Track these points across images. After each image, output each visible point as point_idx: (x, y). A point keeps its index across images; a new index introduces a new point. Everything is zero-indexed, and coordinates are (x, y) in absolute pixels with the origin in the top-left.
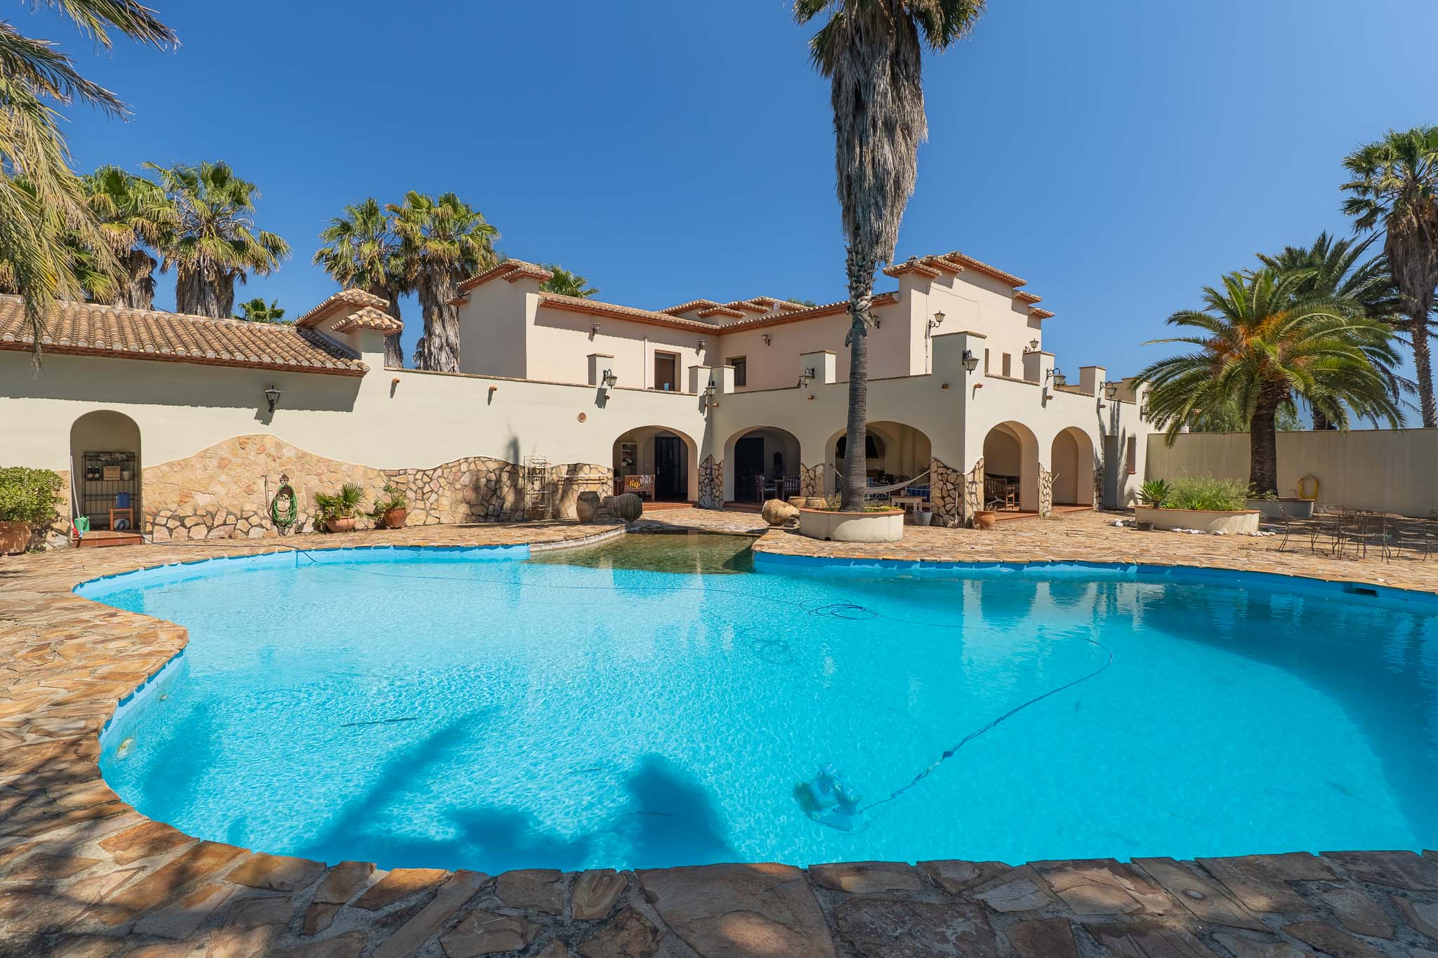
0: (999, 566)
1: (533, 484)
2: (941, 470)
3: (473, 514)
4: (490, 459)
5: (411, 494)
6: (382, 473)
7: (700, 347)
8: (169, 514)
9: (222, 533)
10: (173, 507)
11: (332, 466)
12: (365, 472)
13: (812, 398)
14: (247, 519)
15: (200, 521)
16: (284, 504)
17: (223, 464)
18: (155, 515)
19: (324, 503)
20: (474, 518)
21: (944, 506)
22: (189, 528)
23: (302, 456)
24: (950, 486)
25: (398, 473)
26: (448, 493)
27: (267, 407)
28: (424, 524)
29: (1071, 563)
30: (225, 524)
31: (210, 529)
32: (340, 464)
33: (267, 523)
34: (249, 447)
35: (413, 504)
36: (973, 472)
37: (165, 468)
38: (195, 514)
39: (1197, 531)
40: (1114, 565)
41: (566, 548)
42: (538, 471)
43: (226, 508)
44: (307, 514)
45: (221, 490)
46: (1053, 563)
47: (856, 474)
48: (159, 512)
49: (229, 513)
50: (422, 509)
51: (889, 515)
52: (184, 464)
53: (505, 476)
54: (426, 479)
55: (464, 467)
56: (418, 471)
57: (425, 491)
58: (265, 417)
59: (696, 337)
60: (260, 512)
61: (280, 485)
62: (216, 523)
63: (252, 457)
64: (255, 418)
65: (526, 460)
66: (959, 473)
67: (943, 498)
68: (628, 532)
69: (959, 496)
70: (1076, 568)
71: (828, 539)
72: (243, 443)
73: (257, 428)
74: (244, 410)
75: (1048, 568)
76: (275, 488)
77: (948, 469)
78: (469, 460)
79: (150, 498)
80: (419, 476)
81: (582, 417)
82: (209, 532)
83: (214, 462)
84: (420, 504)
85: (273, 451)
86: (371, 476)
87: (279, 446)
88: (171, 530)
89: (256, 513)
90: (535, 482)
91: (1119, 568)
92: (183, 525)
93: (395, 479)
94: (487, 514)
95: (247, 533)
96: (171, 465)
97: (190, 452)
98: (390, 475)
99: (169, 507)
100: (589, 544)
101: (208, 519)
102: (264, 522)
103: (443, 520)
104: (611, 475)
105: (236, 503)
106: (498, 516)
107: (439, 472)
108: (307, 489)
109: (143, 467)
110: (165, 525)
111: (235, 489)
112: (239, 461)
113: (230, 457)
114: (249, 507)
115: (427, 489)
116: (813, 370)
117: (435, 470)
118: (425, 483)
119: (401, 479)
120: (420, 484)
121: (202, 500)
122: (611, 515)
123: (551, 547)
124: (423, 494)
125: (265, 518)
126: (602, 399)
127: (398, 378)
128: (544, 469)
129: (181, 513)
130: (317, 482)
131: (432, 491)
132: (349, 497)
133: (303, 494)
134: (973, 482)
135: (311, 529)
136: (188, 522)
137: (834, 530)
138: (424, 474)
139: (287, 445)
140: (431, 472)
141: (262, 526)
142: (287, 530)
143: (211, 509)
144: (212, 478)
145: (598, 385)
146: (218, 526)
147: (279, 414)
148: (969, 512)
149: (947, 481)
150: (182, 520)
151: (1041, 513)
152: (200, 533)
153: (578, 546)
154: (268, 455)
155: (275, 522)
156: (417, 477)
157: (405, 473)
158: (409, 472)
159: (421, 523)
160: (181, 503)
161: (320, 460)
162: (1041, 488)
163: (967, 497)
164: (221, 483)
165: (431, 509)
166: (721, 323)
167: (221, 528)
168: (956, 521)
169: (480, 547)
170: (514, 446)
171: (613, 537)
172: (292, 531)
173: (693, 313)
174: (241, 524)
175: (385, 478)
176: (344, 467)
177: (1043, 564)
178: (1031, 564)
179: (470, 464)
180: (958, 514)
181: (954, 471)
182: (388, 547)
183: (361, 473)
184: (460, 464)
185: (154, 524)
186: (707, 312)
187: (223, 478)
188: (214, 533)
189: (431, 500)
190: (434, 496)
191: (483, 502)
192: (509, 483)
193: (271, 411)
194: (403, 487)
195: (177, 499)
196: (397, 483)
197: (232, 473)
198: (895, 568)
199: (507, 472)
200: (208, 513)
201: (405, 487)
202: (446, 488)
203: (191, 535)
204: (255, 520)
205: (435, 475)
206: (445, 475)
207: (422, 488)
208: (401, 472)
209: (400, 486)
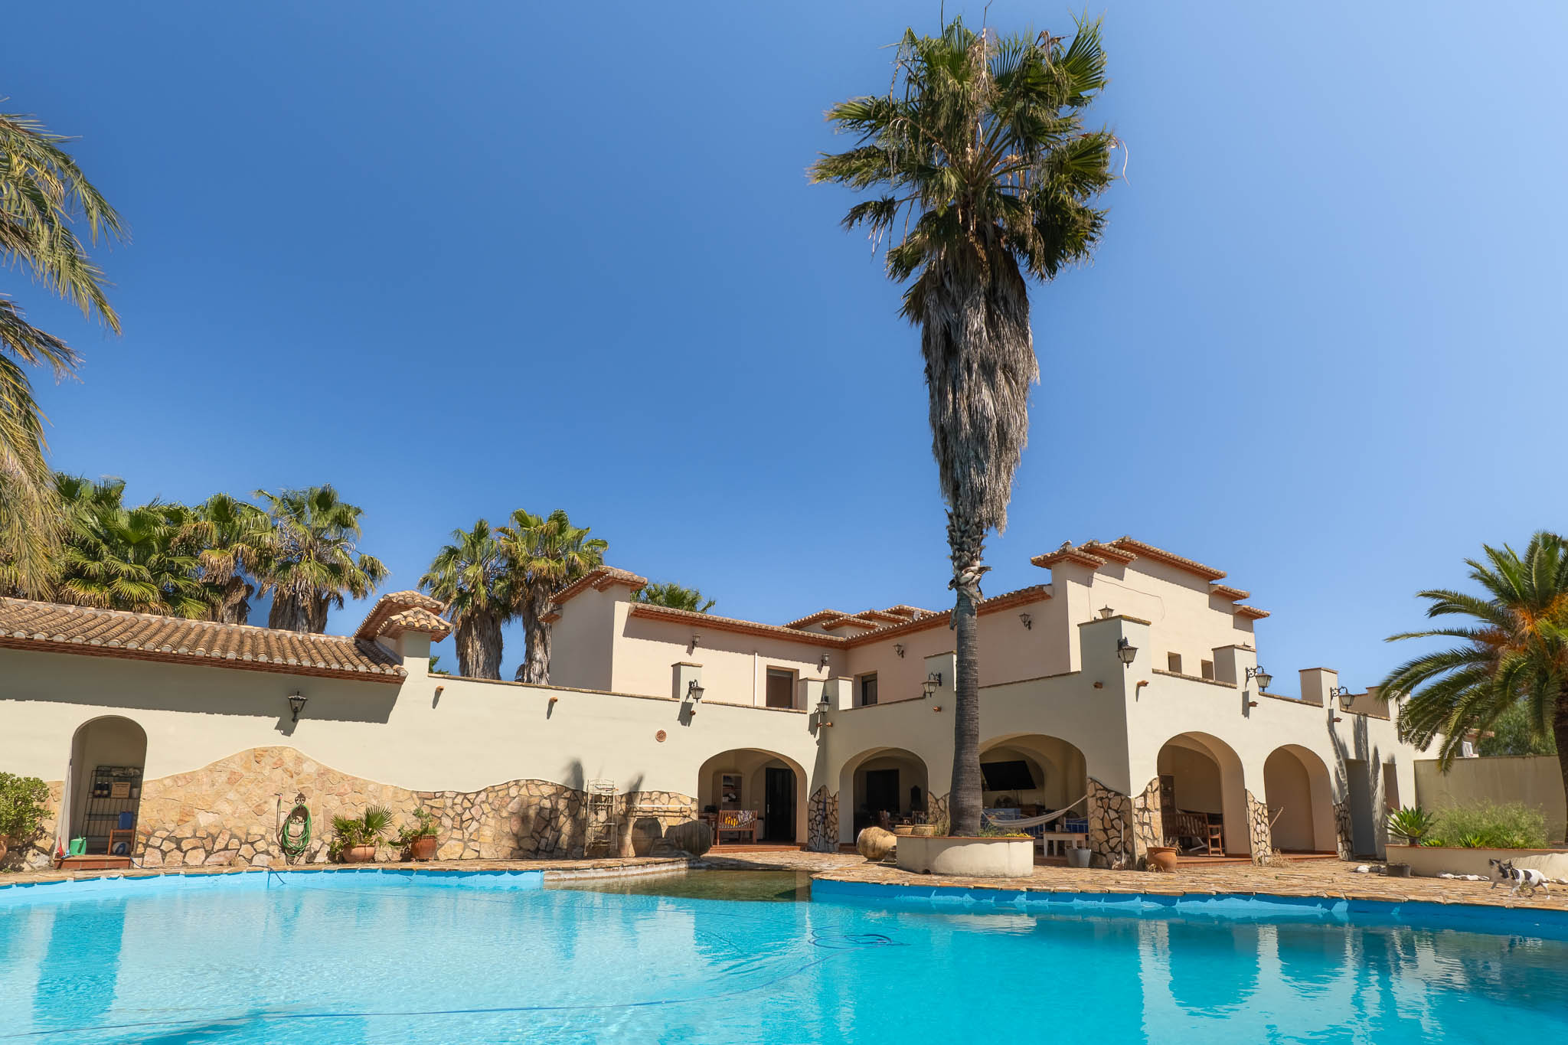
0: (1138, 899)
1: (597, 814)
2: (1100, 794)
3: (521, 848)
4: (546, 783)
5: (447, 822)
6: (415, 796)
7: (823, 663)
8: (165, 834)
9: (221, 859)
10: (171, 826)
11: (358, 787)
12: (395, 793)
13: (940, 709)
14: (252, 844)
15: (199, 844)
16: (296, 828)
17: (233, 780)
18: (149, 835)
19: (343, 827)
20: (521, 852)
21: (1108, 842)
22: (186, 852)
23: (324, 773)
24: (1113, 815)
25: (434, 796)
26: (492, 822)
27: (290, 713)
28: (460, 859)
29: (1246, 896)
30: (226, 848)
31: (209, 854)
32: (366, 783)
33: (275, 850)
34: (267, 761)
35: (449, 833)
36: (1144, 795)
37: (168, 782)
38: (194, 836)
39: (1476, 877)
40: (1312, 900)
41: (594, 878)
42: (603, 799)
43: (230, 830)
44: (322, 840)
45: (227, 809)
46: (1220, 896)
47: (967, 789)
48: (154, 831)
49: (233, 836)
50: (459, 840)
51: (1009, 841)
52: (190, 778)
53: (562, 805)
54: (467, 804)
55: (513, 792)
56: (458, 794)
57: (465, 817)
58: (287, 728)
59: (817, 651)
60: (268, 836)
61: (295, 805)
62: (216, 847)
63: (266, 772)
64: (276, 728)
65: (590, 787)
66: (1123, 797)
67: (1105, 830)
68: (690, 868)
69: (1125, 828)
70: (1253, 904)
71: (927, 872)
72: (258, 756)
73: (278, 739)
74: (267, 718)
75: (1212, 902)
76: (288, 808)
77: (1109, 791)
78: (521, 783)
79: (147, 815)
80: (458, 800)
81: (661, 736)
82: (206, 858)
83: (224, 777)
84: (457, 834)
85: (290, 765)
86: (401, 798)
87: (299, 760)
88: (164, 854)
89: (263, 837)
90: (600, 812)
91: (1319, 905)
92: (179, 848)
93: (430, 802)
94: (538, 849)
95: (250, 861)
96: (175, 779)
97: (199, 764)
98: (424, 798)
99: (167, 826)
100: (626, 876)
101: (208, 843)
102: (271, 849)
103: (483, 854)
104: (694, 807)
105: (242, 825)
106: (552, 852)
107: (483, 796)
108: (326, 812)
109: (144, 780)
110: (158, 848)
111: (243, 809)
112: (252, 776)
113: (243, 772)
114: (256, 830)
115: (467, 815)
116: (940, 675)
117: (478, 793)
118: (465, 809)
119: (437, 803)
120: (459, 809)
121: (205, 820)
122: (672, 846)
123: (572, 876)
124: (462, 822)
125: (273, 843)
126: (686, 715)
127: (442, 686)
128: (612, 797)
129: (178, 834)
130: (339, 803)
131: (472, 819)
132: (373, 822)
133: (321, 817)
134: (1145, 809)
135: (326, 858)
136: (185, 846)
137: (934, 859)
138: (465, 798)
139: (308, 759)
140: (473, 796)
141: (268, 853)
142: (296, 858)
143: (213, 831)
144: (219, 795)
145: (683, 699)
146: (218, 851)
147: (304, 725)
148: (1141, 849)
149: (1109, 808)
150: (178, 842)
151: (1255, 858)
152: (196, 857)
153: (610, 877)
154: (286, 770)
155: (284, 848)
156: (456, 801)
157: (442, 796)
158: (447, 794)
159: (457, 856)
160: (181, 822)
161: (343, 777)
162: (1252, 824)
163: (1137, 829)
164: (227, 800)
165: (470, 840)
166: (849, 634)
167: (222, 853)
168: (1124, 861)
169: (483, 872)
170: (577, 769)
171: (667, 871)
172: (303, 860)
173: (817, 626)
174: (246, 850)
175: (418, 802)
176: (371, 787)
177: (1204, 897)
178: (1186, 897)
179: (521, 787)
180: (1126, 851)
181: (1117, 794)
182: (375, 871)
183: (390, 794)
184: (509, 788)
185: (146, 846)
186: (832, 622)
187: (231, 795)
188: (213, 859)
189: (471, 830)
190: (475, 825)
191: (534, 834)
192: (566, 813)
193: (295, 720)
194: (438, 813)
195: (176, 818)
196: (432, 807)
197: (242, 790)
198: (992, 901)
199: (565, 798)
200: (210, 835)
201: (441, 812)
202: (490, 815)
203: (186, 860)
204: (261, 845)
205: (478, 800)
206: (490, 800)
207: (461, 815)
208: (438, 795)
209: (435, 811)
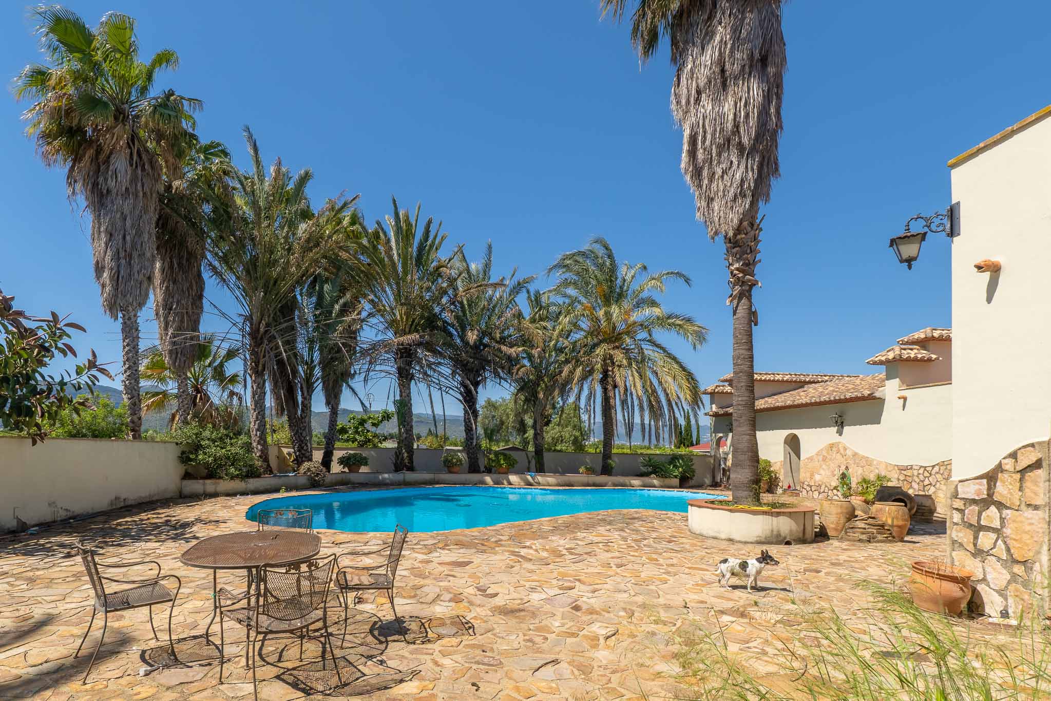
5: (915, 486)
6: (896, 468)
8: (807, 483)
10: (808, 480)
11: (869, 462)
12: (887, 467)
14: (832, 490)
17: (824, 459)
18: (803, 483)
22: (813, 492)
23: (855, 455)
25: (906, 468)
26: (943, 488)
27: (840, 424)
30: (824, 492)
31: (820, 493)
32: (873, 460)
34: (834, 449)
37: (806, 460)
38: (815, 485)
43: (825, 483)
45: (823, 473)
48: (805, 482)
49: (826, 486)
52: (812, 459)
54: (926, 474)
56: (921, 467)
57: (925, 483)
58: (840, 433)
60: (837, 487)
62: (821, 491)
63: (835, 455)
64: (836, 433)
72: (831, 446)
73: (837, 438)
74: (832, 428)
79: (803, 474)
80: (921, 471)
82: (819, 495)
83: (821, 458)
85: (842, 451)
86: (890, 469)
87: (845, 449)
88: (807, 492)
89: (835, 487)
93: (905, 472)
96: (809, 458)
97: (813, 453)
98: (901, 470)
101: (819, 488)
102: (838, 494)
105: (828, 481)
107: (936, 468)
108: (857, 475)
110: (806, 489)
111: (828, 474)
112: (830, 457)
113: (827, 455)
114: (834, 484)
115: (927, 482)
117: (933, 467)
118: (925, 477)
119: (909, 473)
120: (921, 477)
121: (817, 477)
124: (924, 486)
127: (907, 394)
129: (810, 483)
130: (862, 471)
131: (931, 484)
133: (855, 478)
136: (813, 489)
138: (925, 470)
139: (848, 448)
140: (930, 469)
141: (837, 496)
143: (820, 483)
144: (820, 467)
146: (822, 493)
147: (846, 429)
150: (811, 487)
152: (816, 495)
154: (841, 454)
157: (911, 468)
158: (914, 467)
160: (811, 478)
161: (863, 457)
164: (823, 469)
174: (830, 493)
175: (898, 472)
176: (875, 463)
183: (884, 467)
185: (803, 488)
187: (824, 466)
188: (821, 496)
189: (930, 492)
190: (932, 489)
193: (842, 427)
194: (910, 479)
195: (810, 476)
196: (906, 476)
197: (827, 464)
200: (819, 485)
202: (942, 483)
204: (835, 492)
205: (933, 472)
206: (941, 472)
207: (923, 481)
208: (909, 467)
209: (908, 478)
